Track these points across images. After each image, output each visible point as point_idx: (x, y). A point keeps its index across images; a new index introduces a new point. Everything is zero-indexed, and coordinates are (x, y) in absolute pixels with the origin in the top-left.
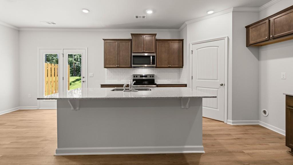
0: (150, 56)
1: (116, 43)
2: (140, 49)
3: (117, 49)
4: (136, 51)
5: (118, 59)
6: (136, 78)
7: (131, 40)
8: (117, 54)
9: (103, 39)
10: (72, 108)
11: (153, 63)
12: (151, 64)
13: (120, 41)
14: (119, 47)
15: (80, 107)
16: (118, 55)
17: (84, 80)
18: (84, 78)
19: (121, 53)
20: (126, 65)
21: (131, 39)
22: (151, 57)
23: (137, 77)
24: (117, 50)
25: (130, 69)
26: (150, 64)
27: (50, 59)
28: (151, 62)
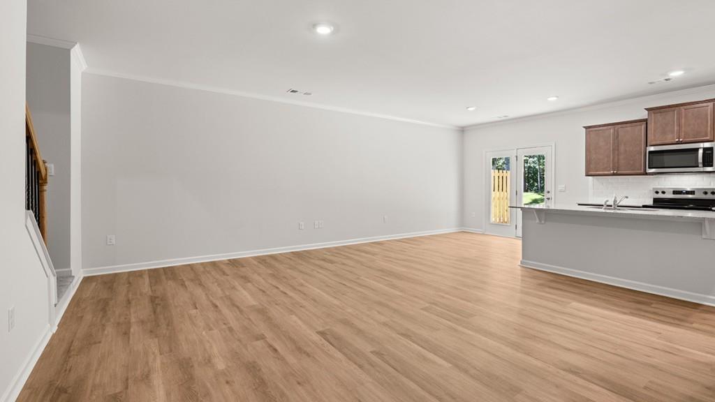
0: (697, 150)
1: (612, 131)
2: (670, 136)
3: (614, 140)
4: (658, 142)
5: (616, 159)
6: (661, 196)
7: (646, 120)
8: (613, 150)
9: (584, 127)
10: (538, 221)
11: (708, 164)
12: (701, 166)
13: (620, 126)
14: (618, 137)
15: (545, 220)
16: (617, 152)
17: (549, 195)
18: (549, 192)
19: (622, 148)
20: (632, 170)
21: (646, 117)
22: (701, 152)
23: (664, 193)
24: (614, 143)
25: (644, 176)
26: (698, 167)
27: (500, 164)
28: (700, 161)
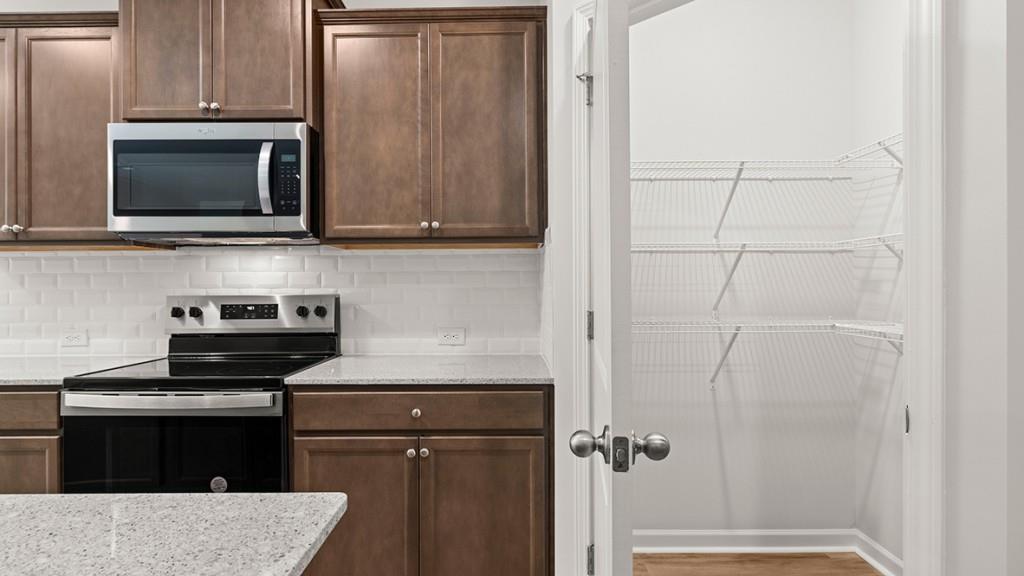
0: (254, 146)
1: (7, 47)
2: (184, 89)
4: (150, 110)
6: (190, 326)
11: (284, 204)
12: (267, 209)
13: (34, 30)
22: (265, 155)
23: (196, 313)
26: (258, 213)
28: (264, 192)
